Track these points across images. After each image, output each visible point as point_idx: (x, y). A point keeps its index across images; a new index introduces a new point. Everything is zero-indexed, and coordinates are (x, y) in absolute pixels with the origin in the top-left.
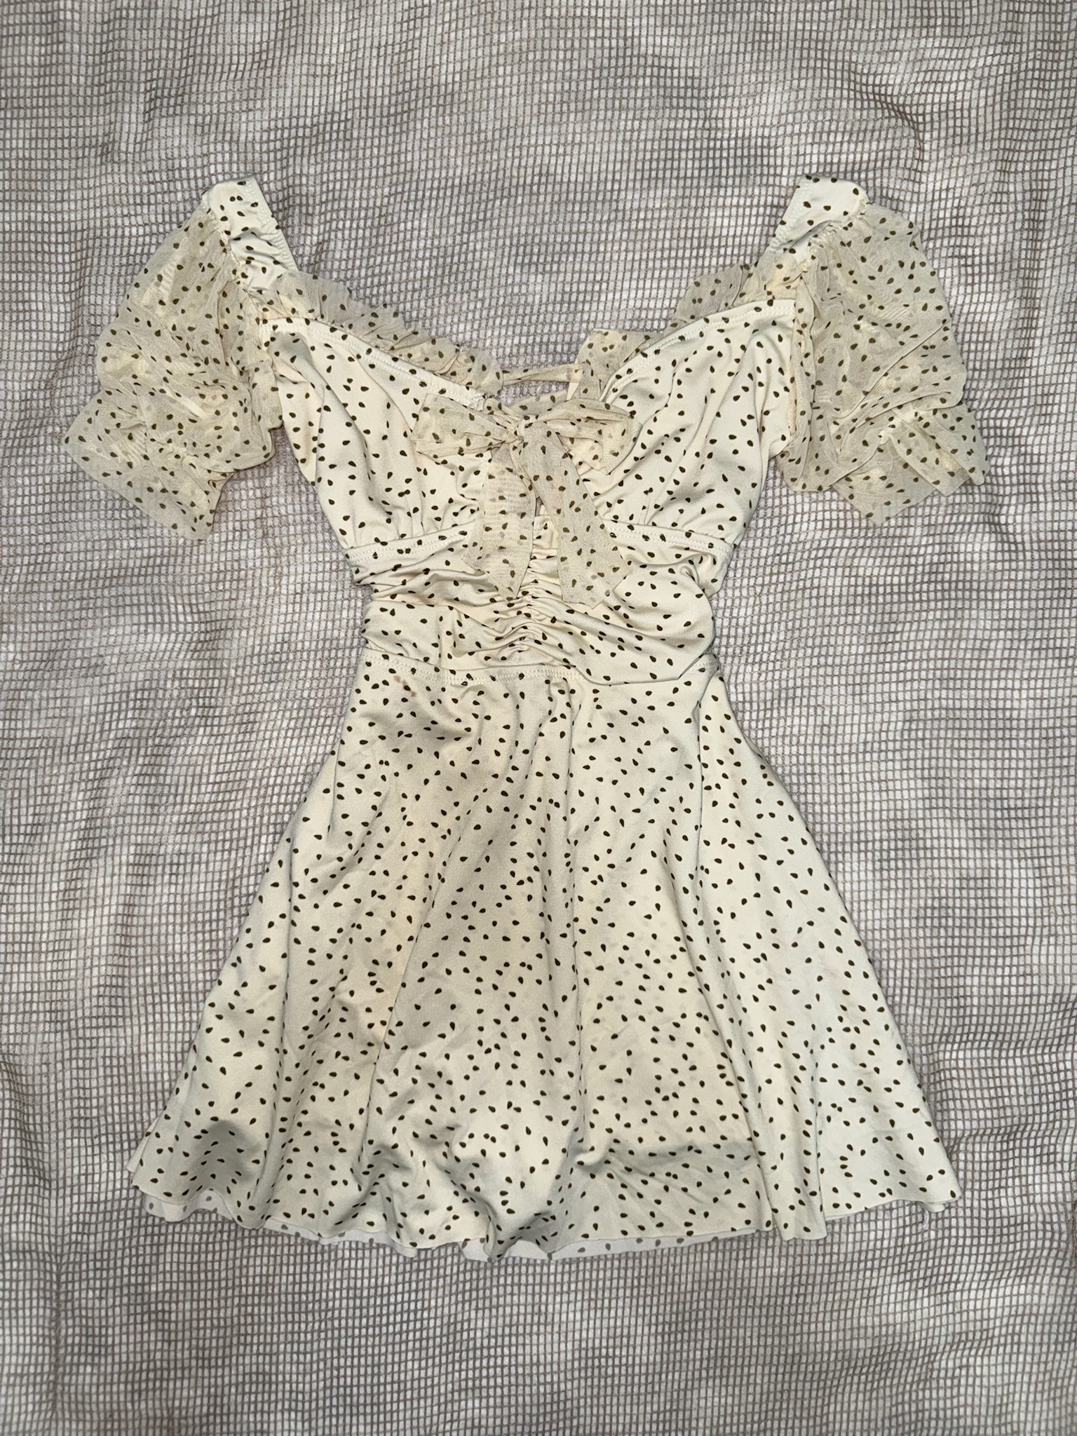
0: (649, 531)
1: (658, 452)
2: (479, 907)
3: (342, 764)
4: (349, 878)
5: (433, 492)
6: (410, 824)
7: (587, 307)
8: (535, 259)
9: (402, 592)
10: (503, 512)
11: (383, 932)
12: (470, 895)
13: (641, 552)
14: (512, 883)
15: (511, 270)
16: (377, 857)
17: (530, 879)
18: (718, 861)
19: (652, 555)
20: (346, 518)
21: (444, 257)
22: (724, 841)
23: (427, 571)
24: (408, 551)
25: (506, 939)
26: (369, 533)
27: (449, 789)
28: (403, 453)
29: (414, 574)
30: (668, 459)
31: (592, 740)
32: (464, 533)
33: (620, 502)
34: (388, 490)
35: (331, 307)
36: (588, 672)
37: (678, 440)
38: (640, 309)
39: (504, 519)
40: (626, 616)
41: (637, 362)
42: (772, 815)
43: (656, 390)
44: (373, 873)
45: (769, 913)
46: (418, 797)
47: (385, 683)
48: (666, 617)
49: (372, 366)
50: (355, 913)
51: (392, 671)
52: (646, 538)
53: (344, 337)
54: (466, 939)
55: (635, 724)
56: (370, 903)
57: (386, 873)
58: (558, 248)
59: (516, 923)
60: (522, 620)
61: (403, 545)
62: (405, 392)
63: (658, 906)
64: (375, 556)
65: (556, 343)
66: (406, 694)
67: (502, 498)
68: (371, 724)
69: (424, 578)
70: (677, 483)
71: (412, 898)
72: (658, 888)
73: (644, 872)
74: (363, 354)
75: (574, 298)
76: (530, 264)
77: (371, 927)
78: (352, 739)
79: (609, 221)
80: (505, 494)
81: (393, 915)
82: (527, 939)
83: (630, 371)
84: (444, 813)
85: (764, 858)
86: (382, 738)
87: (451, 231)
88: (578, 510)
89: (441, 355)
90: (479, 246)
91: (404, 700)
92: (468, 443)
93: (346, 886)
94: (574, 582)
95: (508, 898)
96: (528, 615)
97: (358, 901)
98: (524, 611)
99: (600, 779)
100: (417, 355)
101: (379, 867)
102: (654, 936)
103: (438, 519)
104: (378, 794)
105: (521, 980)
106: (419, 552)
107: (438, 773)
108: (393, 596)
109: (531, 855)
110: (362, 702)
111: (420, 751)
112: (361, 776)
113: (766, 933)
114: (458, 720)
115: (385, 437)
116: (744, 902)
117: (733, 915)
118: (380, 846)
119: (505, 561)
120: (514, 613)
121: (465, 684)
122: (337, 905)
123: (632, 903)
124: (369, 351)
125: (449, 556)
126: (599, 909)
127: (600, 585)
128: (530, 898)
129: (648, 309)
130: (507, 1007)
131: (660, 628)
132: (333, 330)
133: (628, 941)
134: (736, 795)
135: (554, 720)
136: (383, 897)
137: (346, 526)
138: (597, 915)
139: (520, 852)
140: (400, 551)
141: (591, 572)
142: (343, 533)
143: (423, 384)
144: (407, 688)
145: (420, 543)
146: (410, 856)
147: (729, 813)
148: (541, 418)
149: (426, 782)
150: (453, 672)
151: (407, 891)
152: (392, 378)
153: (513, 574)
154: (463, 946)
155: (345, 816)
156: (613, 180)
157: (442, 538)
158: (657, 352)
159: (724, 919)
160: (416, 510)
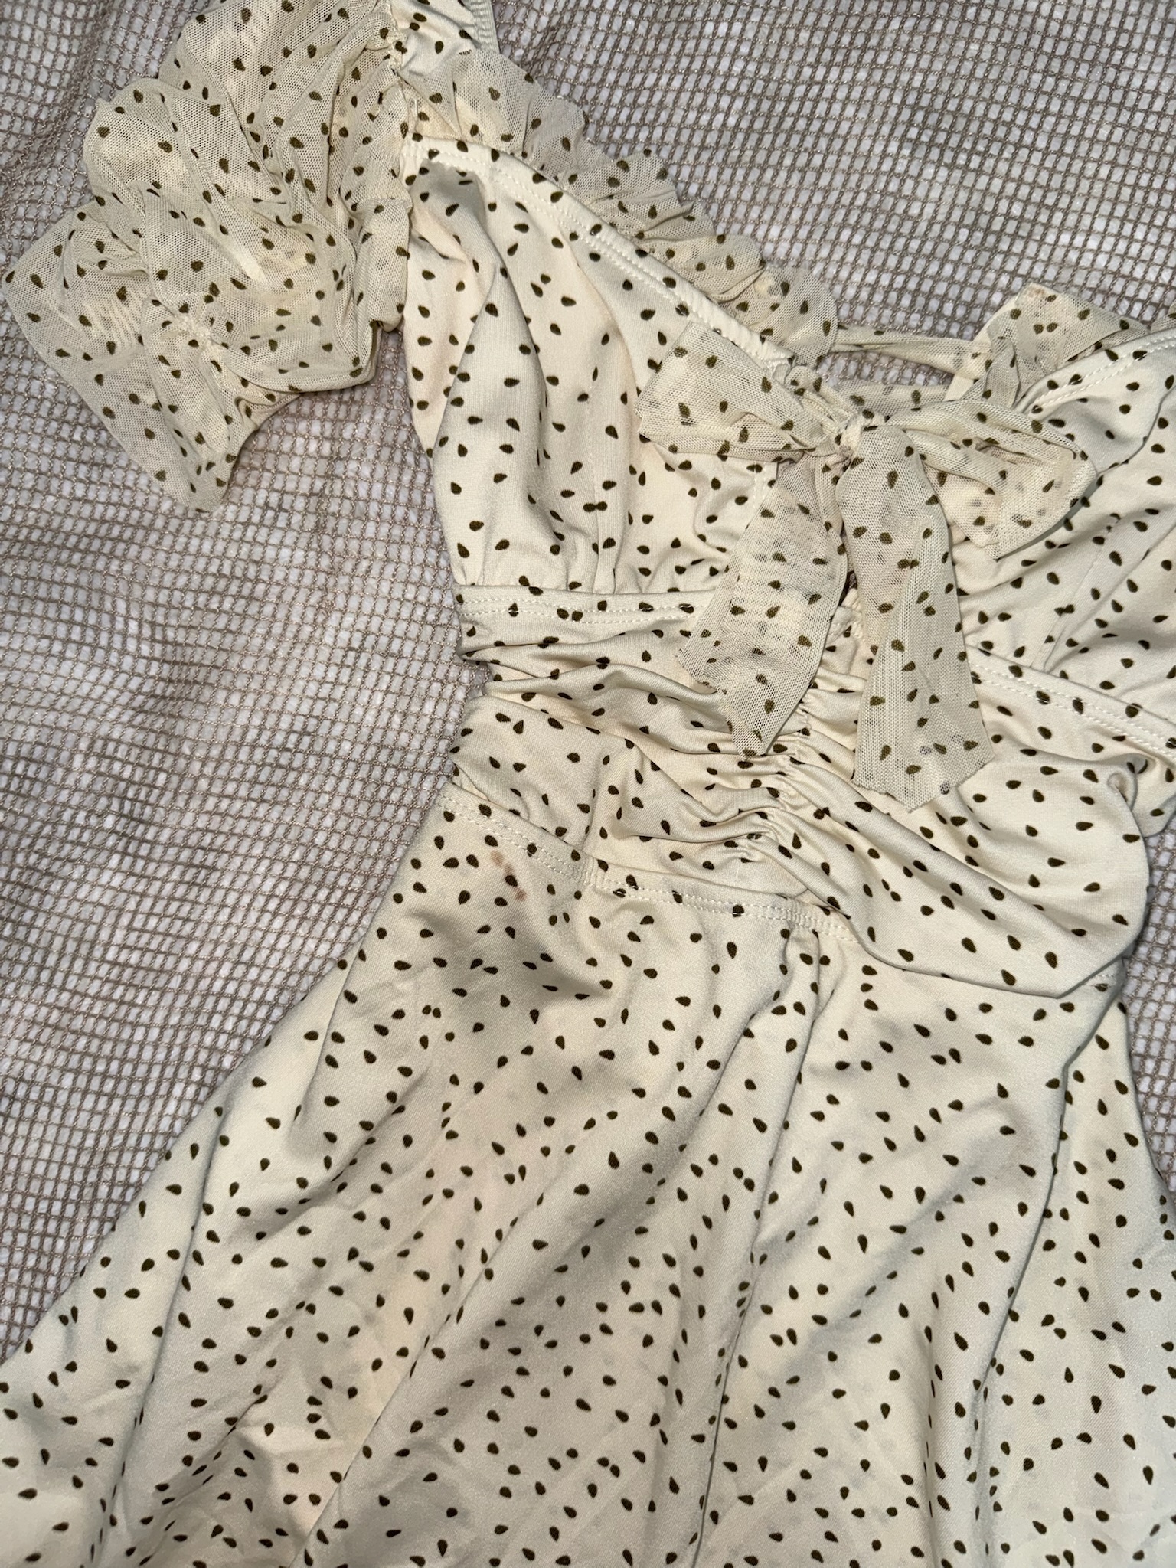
0: (1051, 685)
1: (1100, 541)
2: (547, 1336)
3: (351, 998)
4: (313, 1217)
5: (647, 519)
6: (451, 1135)
7: (1018, 248)
8: (941, 138)
9: (546, 692)
10: (776, 585)
11: (354, 1331)
12: (534, 1313)
13: (1025, 721)
14: (620, 1304)
15: (893, 148)
16: (376, 1189)
17: (657, 1307)
18: (1028, 1355)
19: (1046, 733)
20: (475, 526)
21: (774, 100)
22: (1048, 1320)
23: (603, 663)
24: (577, 616)
25: (582, 1405)
26: (514, 564)
27: (542, 1088)
28: (611, 431)
29: (578, 663)
30: (1116, 558)
31: (842, 1066)
32: (688, 609)
33: (1004, 617)
34: (567, 494)
35: (545, 140)
36: (871, 933)
37: (1142, 527)
38: (1117, 274)
39: (774, 598)
40: (973, 842)
41: (1094, 366)
42: (1156, 1295)
43: (1122, 424)
44: (360, 1217)
45: (1100, 1479)
46: (478, 1087)
47: (472, 860)
48: (1055, 863)
49: (595, 257)
50: (312, 1283)
51: (491, 841)
52: (1043, 698)
53: (555, 197)
54: (507, 1392)
55: (940, 1060)
56: (343, 1272)
57: (385, 1223)
58: (988, 129)
59: (609, 1381)
60: (761, 799)
61: (571, 602)
62: (647, 314)
63: (885, 1410)
64: (513, 610)
65: (944, 298)
66: (508, 893)
67: (779, 558)
68: (425, 934)
69: (596, 675)
70: (1118, 608)
71: (423, 1276)
72: (894, 1376)
73: (876, 1339)
74: (584, 233)
75: (997, 225)
76: (931, 144)
77: (334, 1316)
78: (382, 955)
79: (1094, 102)
80: (787, 550)
81: (380, 1302)
82: (623, 1416)
83: (1076, 379)
84: (521, 1131)
85: (1119, 1372)
86: (440, 963)
87: (798, 56)
88: (930, 611)
89: (730, 264)
90: (841, 94)
91: (501, 902)
92: (744, 436)
93: (303, 1231)
94: (886, 751)
95: (605, 1329)
96: (774, 793)
97: (320, 1263)
98: (767, 782)
99: (839, 1146)
100: (684, 256)
101: (374, 1207)
102: (865, 1465)
103: (645, 572)
104: (406, 1072)
105: (593, 1490)
106: (599, 625)
107: (528, 1051)
108: (528, 696)
109: (670, 1261)
110: (419, 888)
111: (505, 1002)
112: (382, 1030)
113: (1085, 1513)
114: (592, 962)
115: (583, 397)
116: (1057, 1444)
117: (1028, 1464)
118: (386, 1168)
119: (761, 679)
120: (745, 782)
121: (620, 893)
122: (278, 1263)
123: (838, 1394)
124: (596, 229)
125: (651, 644)
126: (774, 1392)
127: (934, 772)
128: (648, 1341)
129: (1130, 278)
130: (555, 1533)
131: (1034, 882)
132: (538, 178)
133: (814, 1463)
134: (1094, 1239)
135: (780, 1011)
136: (368, 1267)
137: (474, 541)
138: (766, 1402)
139: (650, 1250)
140: (562, 614)
141: (921, 739)
142: (463, 552)
143: (682, 310)
144: (511, 880)
145: (602, 606)
146: (438, 1197)
147: (1074, 1272)
148: (896, 421)
149: (502, 1062)
150: (603, 865)
151: (415, 1262)
152: (627, 285)
153: (769, 706)
154: (498, 1402)
155: (331, 1101)
156: (1120, 30)
157: (645, 607)
158: (1139, 355)
159: (1011, 1466)
160: (609, 543)
